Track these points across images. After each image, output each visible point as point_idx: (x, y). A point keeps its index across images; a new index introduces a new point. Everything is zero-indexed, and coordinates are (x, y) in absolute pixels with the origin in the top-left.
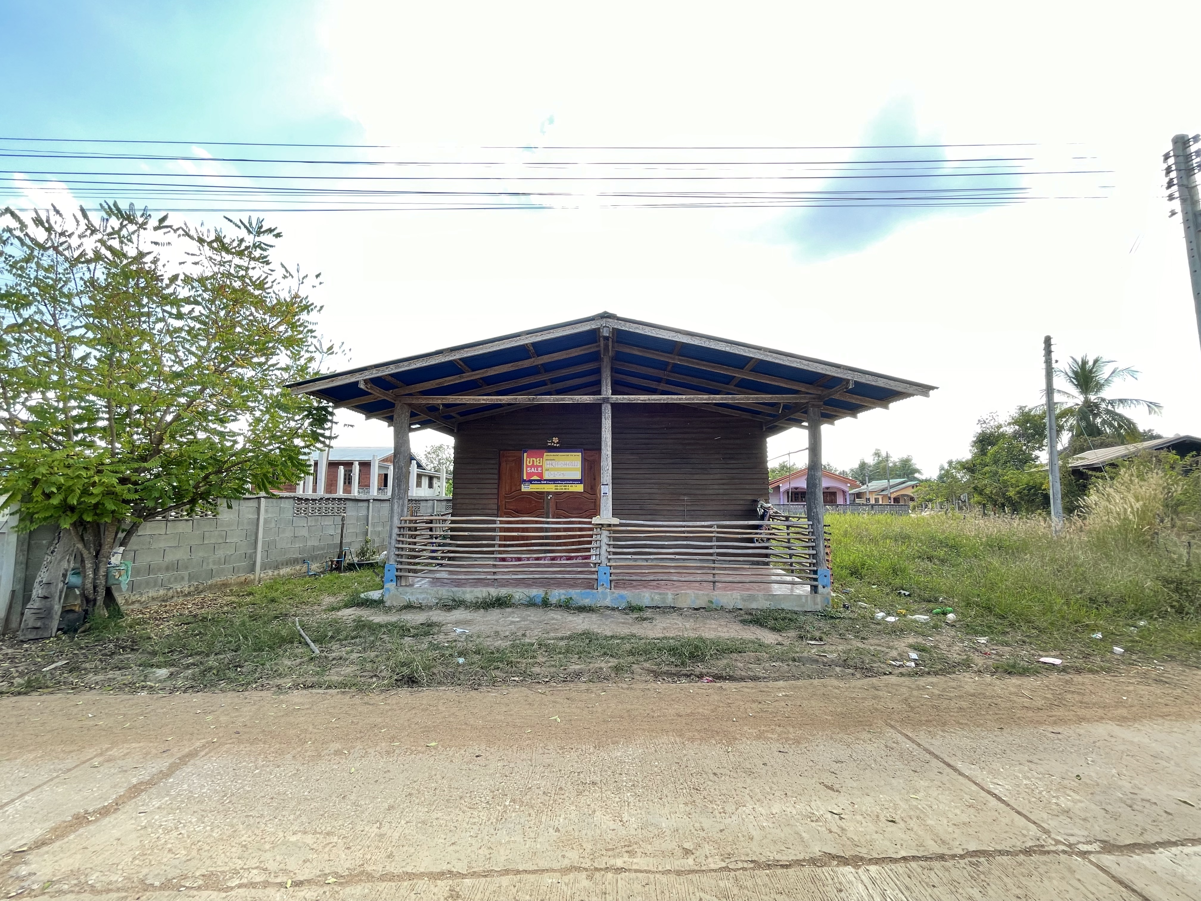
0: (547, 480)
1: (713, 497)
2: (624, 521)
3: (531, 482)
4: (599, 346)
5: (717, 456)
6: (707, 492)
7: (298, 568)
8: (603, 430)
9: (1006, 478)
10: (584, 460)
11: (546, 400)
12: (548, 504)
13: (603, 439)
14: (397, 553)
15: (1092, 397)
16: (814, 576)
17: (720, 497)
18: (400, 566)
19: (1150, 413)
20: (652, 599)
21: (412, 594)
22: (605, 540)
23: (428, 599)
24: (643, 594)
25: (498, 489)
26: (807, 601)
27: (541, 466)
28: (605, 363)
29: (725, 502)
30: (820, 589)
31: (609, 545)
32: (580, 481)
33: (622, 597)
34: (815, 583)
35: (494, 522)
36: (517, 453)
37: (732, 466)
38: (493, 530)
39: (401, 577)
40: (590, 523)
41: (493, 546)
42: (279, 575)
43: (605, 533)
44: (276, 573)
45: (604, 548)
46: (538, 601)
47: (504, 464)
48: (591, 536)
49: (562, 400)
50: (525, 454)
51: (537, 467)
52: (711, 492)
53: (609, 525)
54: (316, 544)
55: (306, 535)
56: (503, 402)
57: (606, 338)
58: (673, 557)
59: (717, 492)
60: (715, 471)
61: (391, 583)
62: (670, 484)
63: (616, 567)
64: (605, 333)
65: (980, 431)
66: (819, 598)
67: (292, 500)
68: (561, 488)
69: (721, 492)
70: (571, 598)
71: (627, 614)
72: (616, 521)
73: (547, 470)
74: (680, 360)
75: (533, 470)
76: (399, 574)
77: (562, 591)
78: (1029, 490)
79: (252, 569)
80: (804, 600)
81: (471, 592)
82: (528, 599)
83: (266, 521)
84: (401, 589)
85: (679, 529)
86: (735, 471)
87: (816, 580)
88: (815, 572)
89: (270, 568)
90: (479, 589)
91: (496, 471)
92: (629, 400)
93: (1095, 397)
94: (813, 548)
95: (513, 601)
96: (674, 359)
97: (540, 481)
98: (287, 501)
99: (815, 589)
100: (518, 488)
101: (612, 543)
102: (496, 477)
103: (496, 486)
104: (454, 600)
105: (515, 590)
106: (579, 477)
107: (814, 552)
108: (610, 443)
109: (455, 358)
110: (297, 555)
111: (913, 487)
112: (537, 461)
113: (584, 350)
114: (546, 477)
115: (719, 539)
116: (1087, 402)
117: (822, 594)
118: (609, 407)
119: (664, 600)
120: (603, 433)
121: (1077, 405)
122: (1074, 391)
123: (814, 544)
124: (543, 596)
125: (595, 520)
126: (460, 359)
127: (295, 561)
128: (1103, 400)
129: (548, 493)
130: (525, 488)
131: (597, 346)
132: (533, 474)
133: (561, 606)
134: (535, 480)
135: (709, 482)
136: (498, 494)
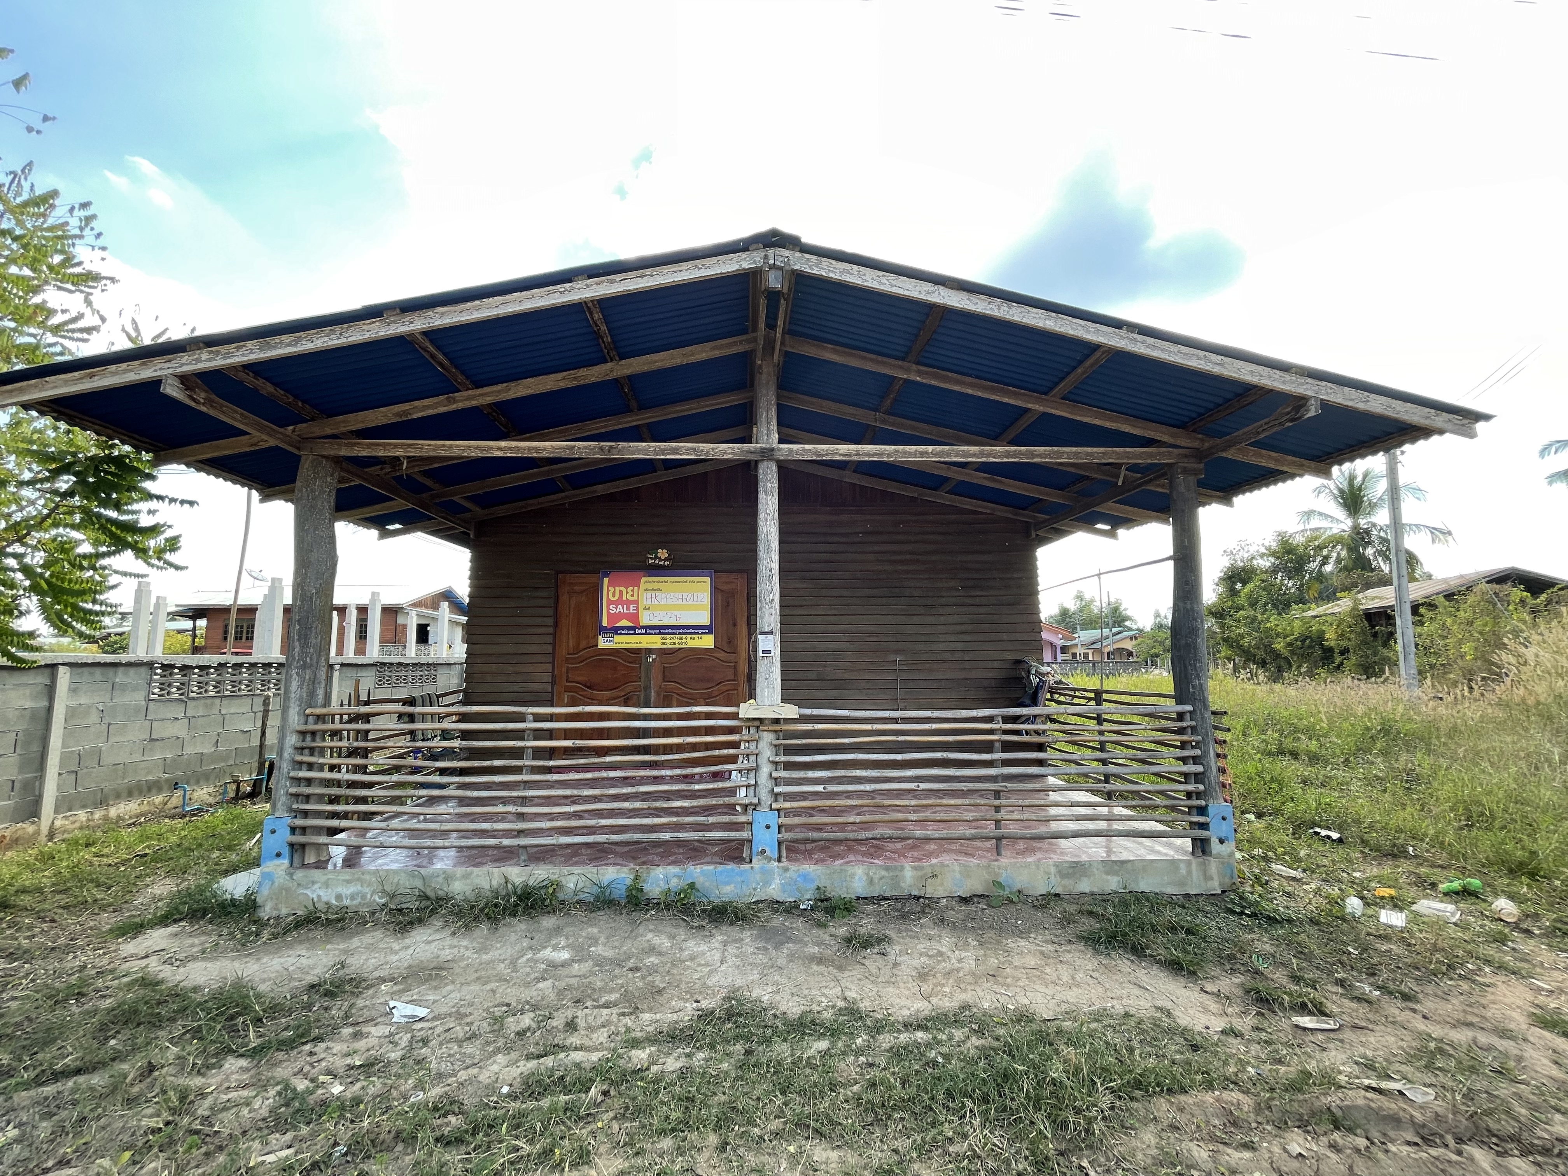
0: (642, 627)
1: (947, 656)
2: (808, 711)
3: (616, 630)
4: (755, 340)
5: (952, 584)
6: (934, 647)
7: (158, 799)
8: (761, 516)
9: (1268, 625)
10: (715, 590)
11: (639, 451)
12: (648, 671)
13: (761, 536)
14: (293, 790)
15: (1363, 522)
16: (1201, 819)
17: (958, 656)
18: (300, 822)
19: (1433, 541)
20: (871, 881)
21: (326, 885)
22: (767, 753)
23: (364, 897)
24: (850, 870)
25: (554, 644)
26: (1189, 872)
27: (636, 602)
28: (764, 377)
29: (967, 665)
30: (1215, 847)
31: (776, 763)
32: (708, 629)
33: (805, 877)
34: (1204, 834)
35: (521, 718)
36: (590, 578)
37: (977, 601)
38: (519, 735)
39: (303, 846)
40: (735, 716)
41: (518, 770)
42: (106, 818)
43: (767, 738)
44: (98, 814)
45: (765, 769)
46: (619, 892)
47: (564, 598)
48: (735, 745)
49: (675, 451)
50: (606, 580)
51: (628, 603)
52: (941, 647)
53: (776, 721)
54: (208, 749)
55: (183, 733)
56: (545, 454)
57: (773, 296)
58: (912, 786)
59: (953, 646)
60: (948, 610)
61: (278, 861)
62: (870, 634)
63: (788, 813)
64: (774, 282)
65: (1228, 565)
66: (1213, 866)
67: (143, 671)
68: (671, 642)
69: (959, 646)
70: (692, 886)
71: (821, 925)
72: (791, 711)
73: (646, 609)
74: (920, 373)
75: (620, 609)
76: (299, 839)
77: (674, 870)
78: (1304, 641)
79: (33, 811)
80: (1183, 871)
81: (466, 876)
82: (595, 890)
83: (71, 713)
84: (299, 874)
85: (926, 726)
86: (982, 610)
87: (1204, 826)
88: (1202, 811)
89: (84, 807)
90: (485, 869)
91: (550, 612)
92: (817, 453)
93: (1365, 521)
94: (1196, 760)
95: (561, 896)
96: (908, 371)
97: (633, 630)
98: (132, 671)
99: (1201, 846)
100: (592, 642)
101: (783, 758)
102: (550, 621)
103: (550, 639)
104: (424, 897)
105: (566, 870)
106: (704, 619)
107: (1200, 769)
108: (775, 545)
109: (411, 327)
110: (158, 774)
111: (1131, 639)
112: (627, 593)
113: (720, 348)
114: (646, 619)
115: (1007, 747)
116: (1356, 528)
117: (1219, 856)
118: (774, 468)
119: (896, 881)
120: (761, 523)
121: (1344, 531)
122: (1340, 513)
123: (1198, 752)
124: (629, 882)
125: (747, 710)
126: (426, 333)
127: (153, 787)
128: (1374, 525)
129: (649, 651)
130: (603, 643)
131: (748, 341)
132: (621, 616)
133: (668, 906)
134: (623, 628)
135: (941, 629)
136: (553, 654)
